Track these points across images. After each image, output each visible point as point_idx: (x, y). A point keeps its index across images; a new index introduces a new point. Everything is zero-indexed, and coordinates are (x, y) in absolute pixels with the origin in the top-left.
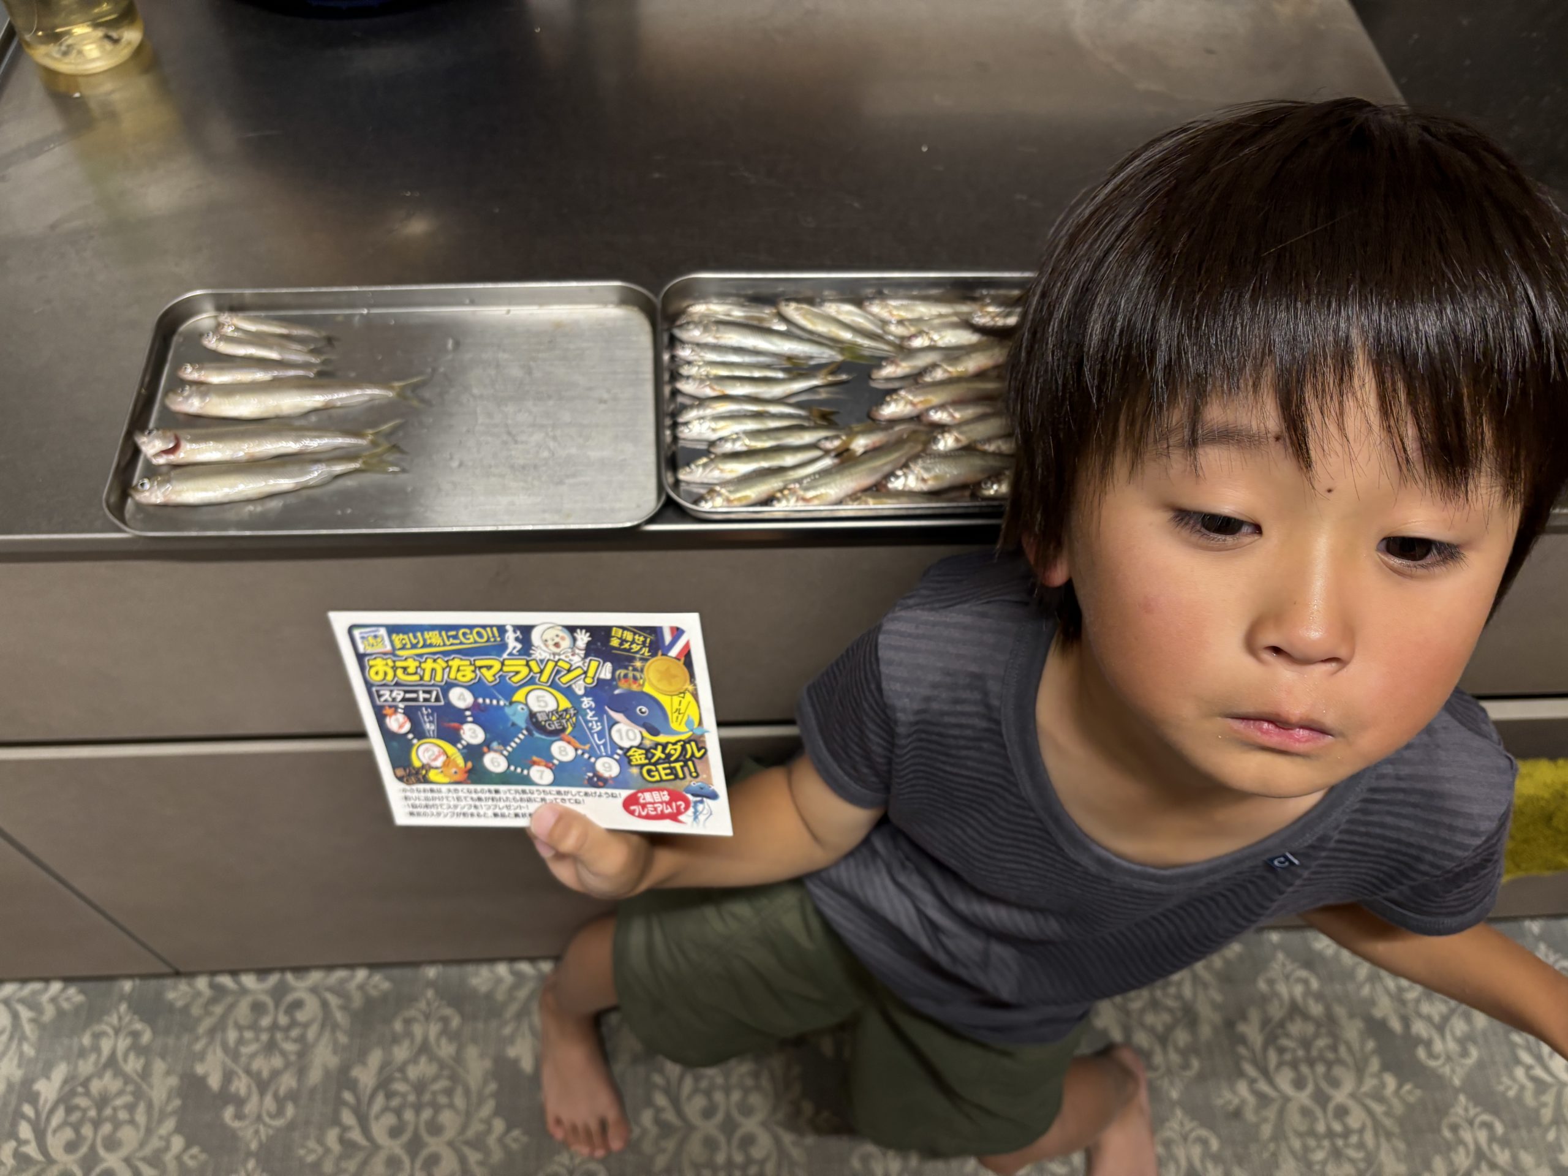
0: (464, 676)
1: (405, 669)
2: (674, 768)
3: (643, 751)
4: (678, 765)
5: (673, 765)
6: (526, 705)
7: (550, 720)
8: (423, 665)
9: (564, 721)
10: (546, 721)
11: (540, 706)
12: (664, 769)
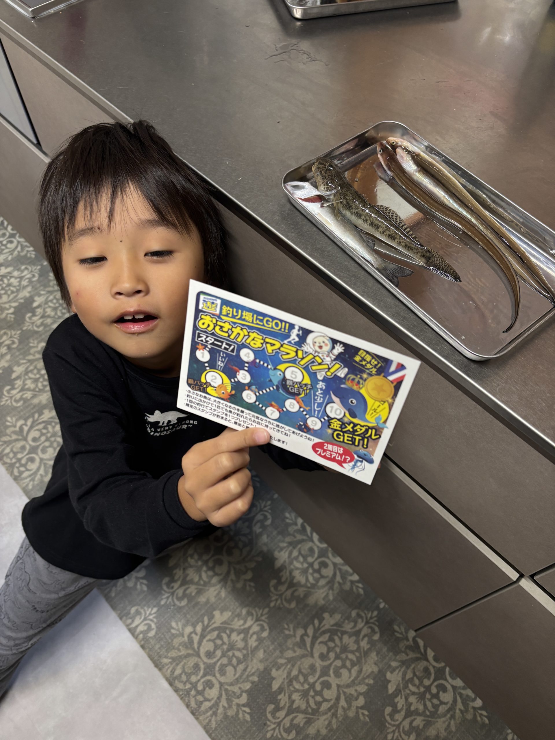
0: (255, 344)
1: (222, 327)
2: (355, 439)
3: (341, 423)
4: (357, 438)
5: (354, 437)
6: (284, 373)
7: (293, 386)
8: (233, 329)
9: (301, 390)
10: (290, 386)
11: (291, 377)
12: (348, 437)
